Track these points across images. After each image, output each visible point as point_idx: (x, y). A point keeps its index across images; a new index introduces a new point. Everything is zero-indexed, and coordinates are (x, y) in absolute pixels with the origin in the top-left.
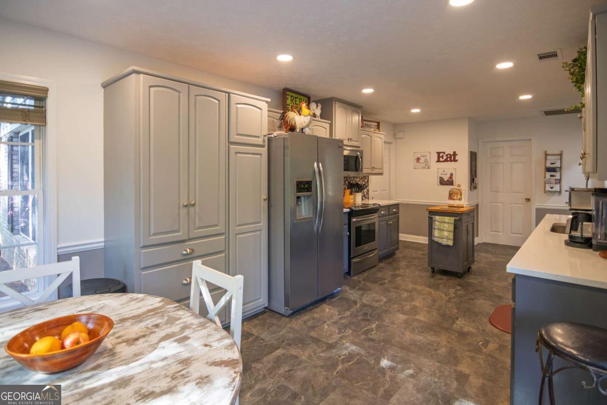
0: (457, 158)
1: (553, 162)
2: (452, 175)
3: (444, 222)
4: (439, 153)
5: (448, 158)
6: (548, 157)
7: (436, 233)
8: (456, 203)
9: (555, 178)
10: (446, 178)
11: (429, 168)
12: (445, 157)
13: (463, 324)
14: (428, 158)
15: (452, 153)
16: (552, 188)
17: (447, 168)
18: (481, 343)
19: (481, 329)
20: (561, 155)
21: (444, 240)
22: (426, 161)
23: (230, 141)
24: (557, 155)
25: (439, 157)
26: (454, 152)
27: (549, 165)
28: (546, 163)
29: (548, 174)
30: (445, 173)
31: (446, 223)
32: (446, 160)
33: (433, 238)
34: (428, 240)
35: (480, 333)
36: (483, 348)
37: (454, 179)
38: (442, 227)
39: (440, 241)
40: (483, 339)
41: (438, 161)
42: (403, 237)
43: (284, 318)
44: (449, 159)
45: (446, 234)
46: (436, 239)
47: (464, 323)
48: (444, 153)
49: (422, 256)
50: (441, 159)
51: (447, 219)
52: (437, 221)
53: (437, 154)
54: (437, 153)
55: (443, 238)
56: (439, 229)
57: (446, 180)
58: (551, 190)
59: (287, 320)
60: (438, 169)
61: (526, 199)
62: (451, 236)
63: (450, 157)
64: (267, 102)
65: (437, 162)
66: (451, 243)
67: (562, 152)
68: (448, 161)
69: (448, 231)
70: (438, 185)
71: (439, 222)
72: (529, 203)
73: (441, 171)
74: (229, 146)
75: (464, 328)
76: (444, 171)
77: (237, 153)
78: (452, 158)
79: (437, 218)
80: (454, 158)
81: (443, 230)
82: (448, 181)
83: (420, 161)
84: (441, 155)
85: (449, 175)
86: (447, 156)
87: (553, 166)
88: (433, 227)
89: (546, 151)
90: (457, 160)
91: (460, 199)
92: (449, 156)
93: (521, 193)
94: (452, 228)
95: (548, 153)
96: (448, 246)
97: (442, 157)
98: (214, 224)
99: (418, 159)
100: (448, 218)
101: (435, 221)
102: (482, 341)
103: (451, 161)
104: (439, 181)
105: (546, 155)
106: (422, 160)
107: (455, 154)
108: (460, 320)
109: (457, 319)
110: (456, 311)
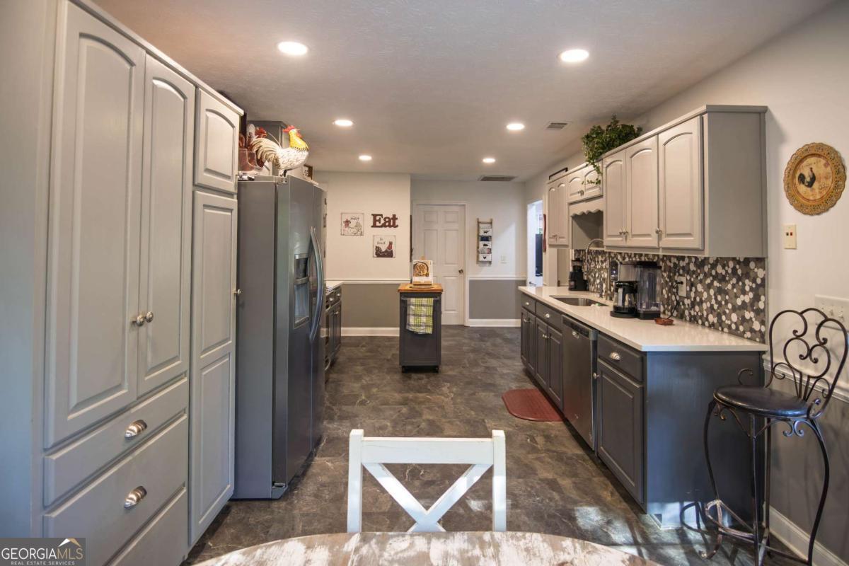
0: (397, 222)
1: (486, 230)
2: (391, 243)
3: (422, 305)
4: (375, 216)
5: (386, 222)
6: (481, 225)
7: (412, 320)
8: (422, 280)
9: (487, 247)
10: (384, 248)
11: (361, 235)
12: (382, 221)
14: (360, 221)
15: (391, 217)
16: (485, 258)
17: (385, 235)
20: (491, 223)
21: (422, 328)
22: (358, 225)
23: (196, 183)
24: (488, 223)
25: (375, 221)
26: (394, 216)
27: (482, 233)
28: (478, 231)
29: (482, 243)
30: (383, 242)
31: (424, 306)
32: (384, 226)
33: (407, 328)
34: (399, 332)
35: (516, 430)
36: (535, 445)
37: (393, 249)
38: (419, 312)
39: (416, 329)
40: (526, 435)
41: (375, 226)
42: (348, 332)
43: (275, 505)
44: (387, 224)
45: (424, 319)
46: (411, 329)
47: (494, 424)
48: (382, 215)
49: (368, 354)
50: (378, 224)
51: (425, 301)
52: (413, 305)
53: (372, 217)
54: (373, 215)
55: (420, 326)
56: (415, 315)
57: (383, 250)
58: (484, 260)
59: (283, 504)
60: (374, 236)
61: (460, 271)
62: (431, 323)
63: (389, 222)
64: (238, 114)
65: (372, 227)
66: (430, 331)
67: (492, 220)
68: (386, 226)
69: (426, 316)
70: (374, 257)
71: (415, 305)
72: (462, 275)
73: (377, 239)
74: (193, 193)
76: (381, 239)
77: (206, 206)
78: (391, 222)
79: (413, 300)
80: (394, 223)
81: (421, 316)
82: (386, 251)
83: (350, 225)
84: (378, 218)
85: (387, 244)
86: (385, 219)
87: (486, 234)
88: (408, 313)
89: (478, 219)
90: (397, 226)
91: (427, 275)
92: (387, 220)
93: (454, 264)
94: (430, 311)
95: (480, 221)
96: (426, 335)
97: (379, 221)
98: (172, 357)
99: (347, 222)
100: (426, 299)
101: (410, 305)
102: (528, 438)
103: (390, 226)
104: (375, 251)
105: (479, 223)
106: (353, 223)
107: (394, 218)
108: (486, 421)
109: (483, 421)
110: (473, 413)
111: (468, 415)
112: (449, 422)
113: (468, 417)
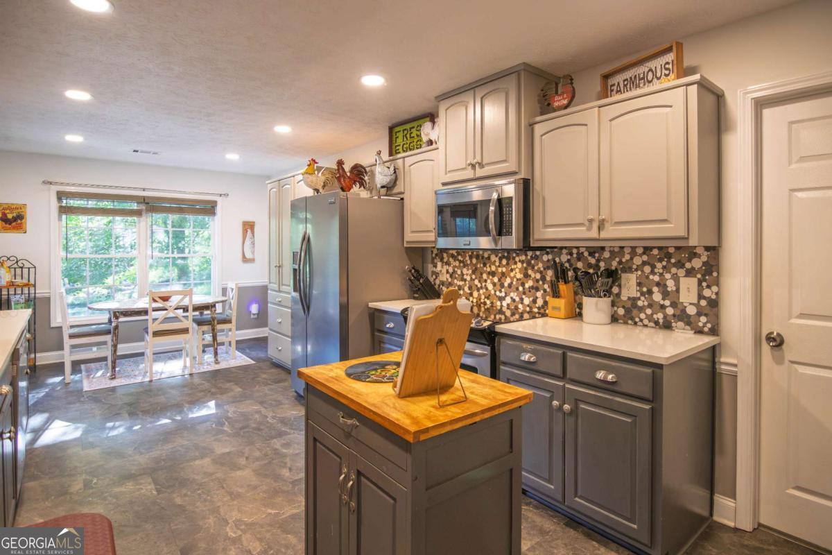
13: (142, 489)
18: (95, 481)
19: (109, 498)
35: (106, 492)
36: (88, 477)
40: (95, 488)
47: (143, 491)
75: (133, 485)
102: (94, 484)
108: (155, 492)
109: (159, 491)
110: (178, 501)
111: (185, 495)
112: (211, 474)
113: (184, 491)
